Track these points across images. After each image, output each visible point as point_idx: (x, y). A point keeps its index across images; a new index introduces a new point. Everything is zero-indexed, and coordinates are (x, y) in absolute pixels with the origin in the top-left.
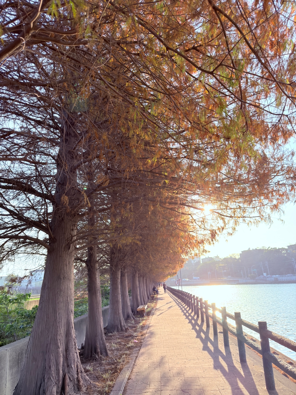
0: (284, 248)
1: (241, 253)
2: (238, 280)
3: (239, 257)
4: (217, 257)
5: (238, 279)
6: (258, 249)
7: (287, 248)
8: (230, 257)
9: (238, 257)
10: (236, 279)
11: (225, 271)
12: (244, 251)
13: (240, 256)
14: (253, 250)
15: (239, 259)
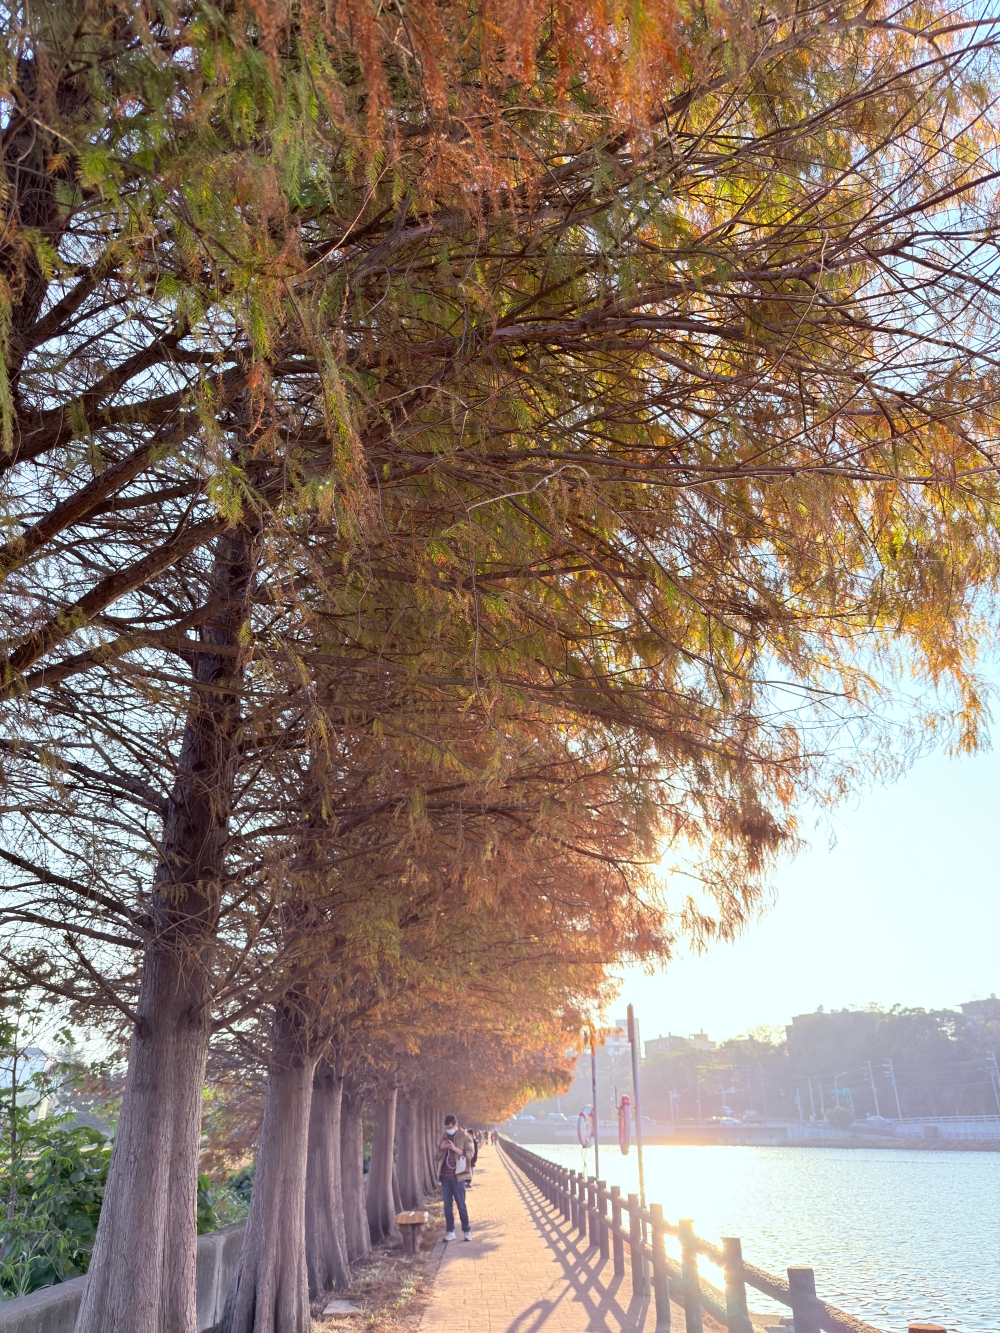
0: (952, 1011)
1: (791, 1023)
2: (785, 1129)
3: (784, 1037)
4: (702, 1037)
5: (782, 1125)
6: (851, 1010)
7: (959, 1010)
8: (747, 1038)
9: (778, 1038)
10: (775, 1125)
11: (732, 1090)
12: (802, 1017)
13: (788, 1035)
14: (834, 1014)
15: (782, 1046)
